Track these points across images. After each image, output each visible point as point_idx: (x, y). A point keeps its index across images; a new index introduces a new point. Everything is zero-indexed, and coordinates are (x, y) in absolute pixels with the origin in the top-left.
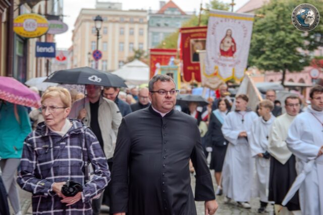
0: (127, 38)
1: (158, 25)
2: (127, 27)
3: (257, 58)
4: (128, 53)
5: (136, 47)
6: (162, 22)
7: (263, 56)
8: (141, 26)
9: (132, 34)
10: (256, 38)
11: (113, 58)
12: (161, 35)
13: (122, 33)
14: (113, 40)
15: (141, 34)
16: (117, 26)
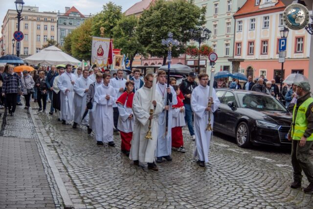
0: (42, 32)
1: (65, 24)
2: (42, 24)
3: (146, 46)
4: (43, 43)
5: (49, 38)
6: (68, 22)
7: (150, 45)
8: (53, 24)
9: (46, 29)
10: (146, 31)
11: (32, 46)
12: (67, 30)
13: (38, 28)
14: (32, 34)
15: (52, 30)
16: (35, 23)
